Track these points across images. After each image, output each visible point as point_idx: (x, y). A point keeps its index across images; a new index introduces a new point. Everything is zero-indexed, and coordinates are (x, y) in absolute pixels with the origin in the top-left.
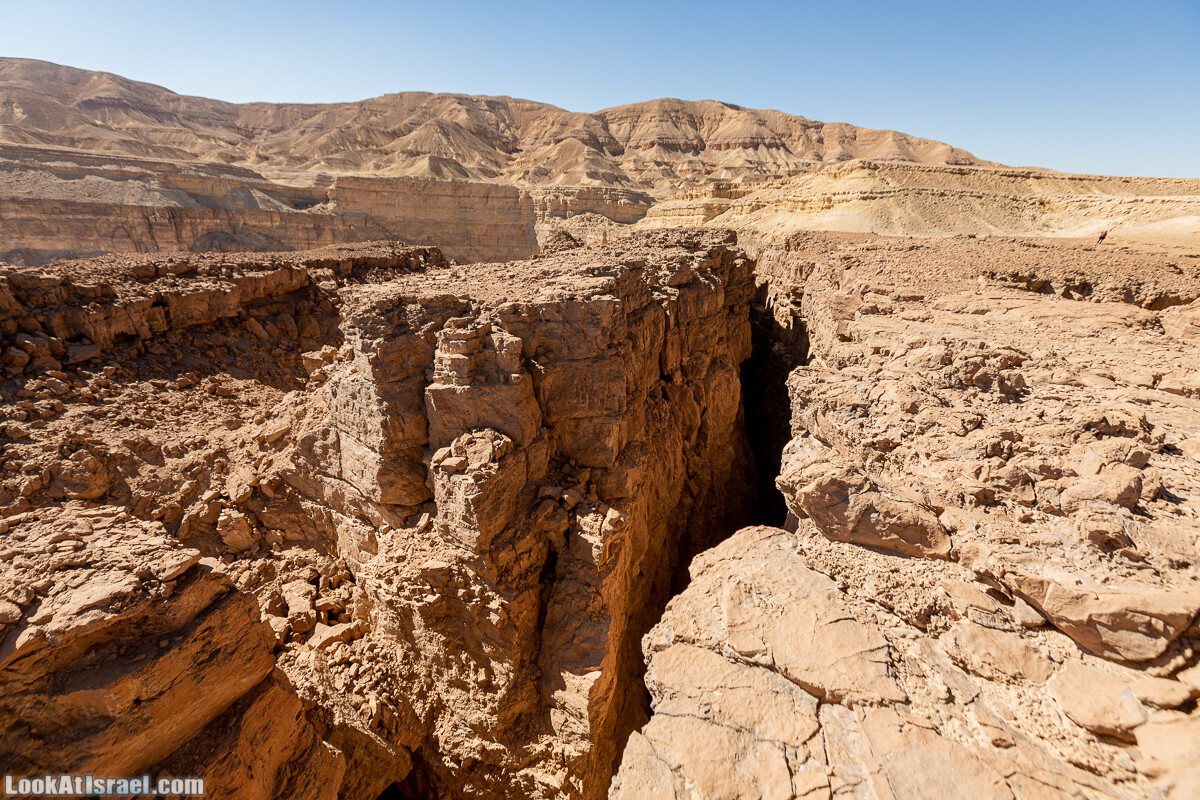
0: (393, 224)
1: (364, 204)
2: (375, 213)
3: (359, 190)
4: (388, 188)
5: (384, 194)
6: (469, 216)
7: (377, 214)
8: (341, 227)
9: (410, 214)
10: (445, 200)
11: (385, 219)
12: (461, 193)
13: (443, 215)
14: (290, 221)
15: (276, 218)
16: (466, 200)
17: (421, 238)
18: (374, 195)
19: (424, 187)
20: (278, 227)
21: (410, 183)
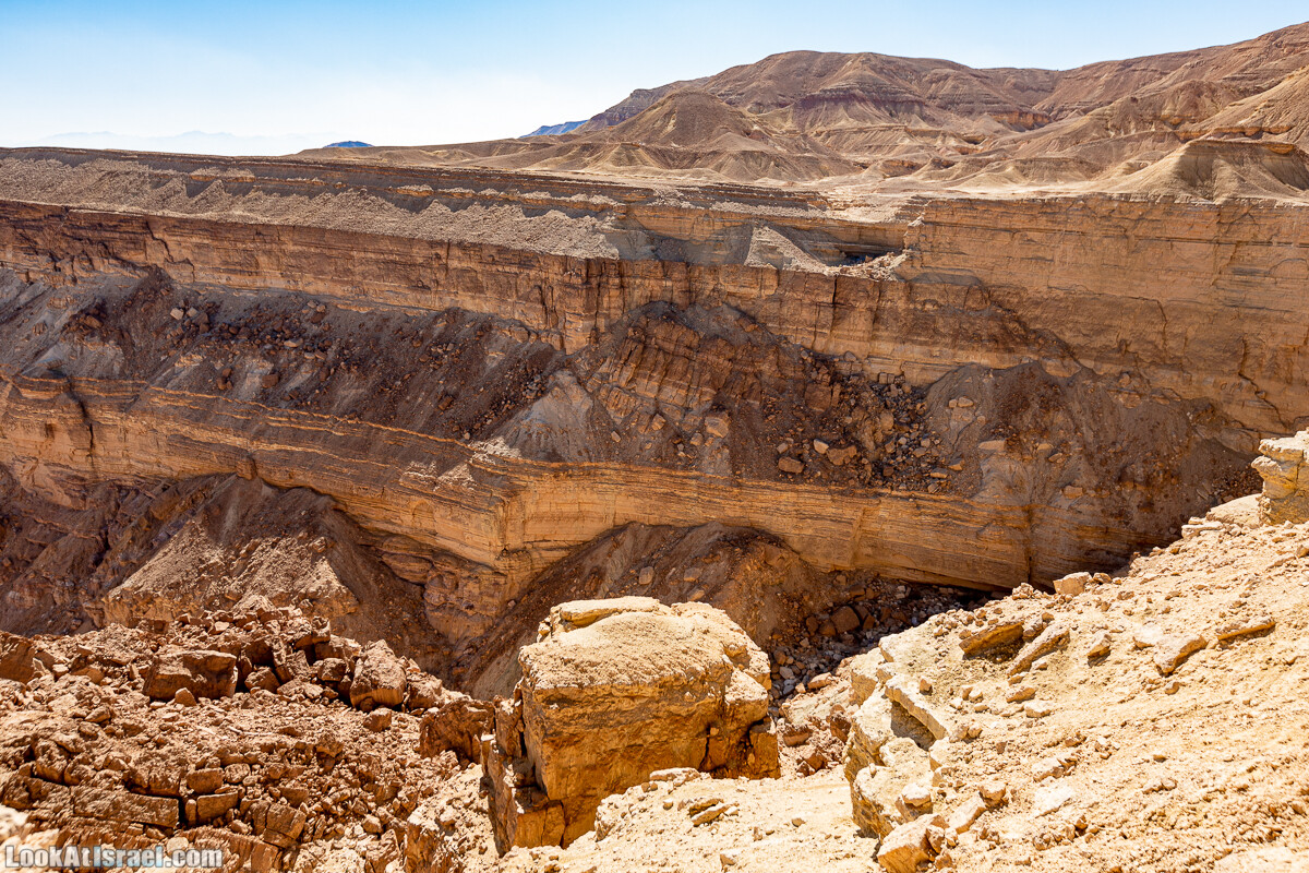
0: (1037, 304)
1: (977, 258)
2: (998, 278)
3: (974, 227)
4: (1043, 222)
5: (1031, 235)
6: (1254, 296)
7: (1003, 279)
8: (901, 305)
9: (1084, 282)
10: (1190, 251)
11: (1019, 291)
12: (1245, 232)
13: (1177, 290)
14: (793, 289)
15: (771, 281)
16: (1258, 253)
17: (1099, 341)
18: (1004, 238)
19: (1141, 219)
20: (769, 299)
21: (1103, 210)
